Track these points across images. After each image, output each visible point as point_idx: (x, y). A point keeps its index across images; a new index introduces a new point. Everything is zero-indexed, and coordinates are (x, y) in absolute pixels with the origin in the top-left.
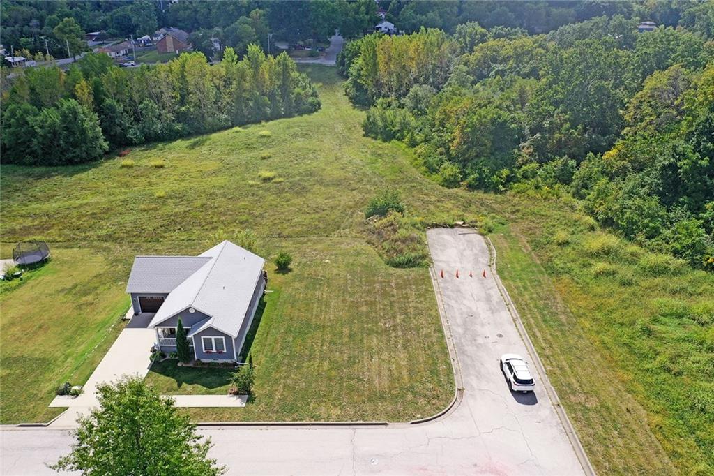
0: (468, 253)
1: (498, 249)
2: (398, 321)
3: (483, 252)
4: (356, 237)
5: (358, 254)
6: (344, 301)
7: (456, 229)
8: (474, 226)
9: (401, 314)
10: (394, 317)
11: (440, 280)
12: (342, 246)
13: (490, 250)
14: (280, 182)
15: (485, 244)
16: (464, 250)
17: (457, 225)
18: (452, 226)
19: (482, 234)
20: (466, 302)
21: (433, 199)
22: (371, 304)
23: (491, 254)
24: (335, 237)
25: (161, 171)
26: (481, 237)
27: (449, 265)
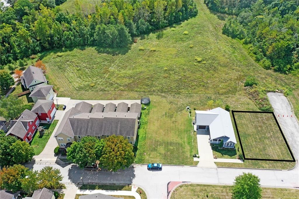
0: (283, 105)
1: (293, 104)
2: (272, 134)
3: (288, 105)
4: (244, 95)
5: (248, 104)
6: (252, 125)
7: (276, 93)
8: (282, 92)
9: (272, 132)
10: (270, 133)
11: (279, 118)
12: (241, 99)
13: (290, 104)
14: (205, 64)
15: (288, 101)
16: (282, 104)
17: (276, 91)
18: (275, 92)
19: (286, 96)
20: (289, 127)
21: (264, 76)
22: (261, 127)
23: (291, 106)
24: (237, 96)
25: (156, 53)
26: (285, 97)
27: (279, 111)
